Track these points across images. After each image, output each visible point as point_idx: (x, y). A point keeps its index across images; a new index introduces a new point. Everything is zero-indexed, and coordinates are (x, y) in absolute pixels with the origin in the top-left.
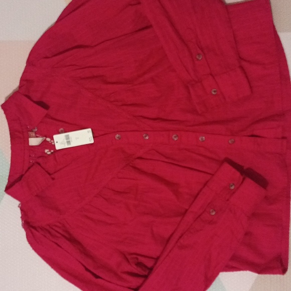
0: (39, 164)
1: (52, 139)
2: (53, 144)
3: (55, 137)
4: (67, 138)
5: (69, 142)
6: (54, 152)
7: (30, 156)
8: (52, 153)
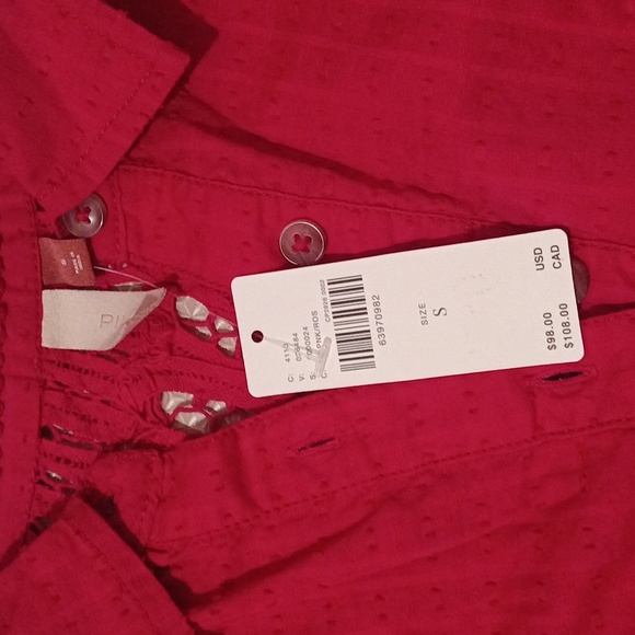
0: (105, 507)
1: (223, 305)
2: (228, 344)
3: (247, 290)
4: (348, 302)
5: (355, 346)
6: (233, 411)
7: (45, 433)
8: (216, 422)
